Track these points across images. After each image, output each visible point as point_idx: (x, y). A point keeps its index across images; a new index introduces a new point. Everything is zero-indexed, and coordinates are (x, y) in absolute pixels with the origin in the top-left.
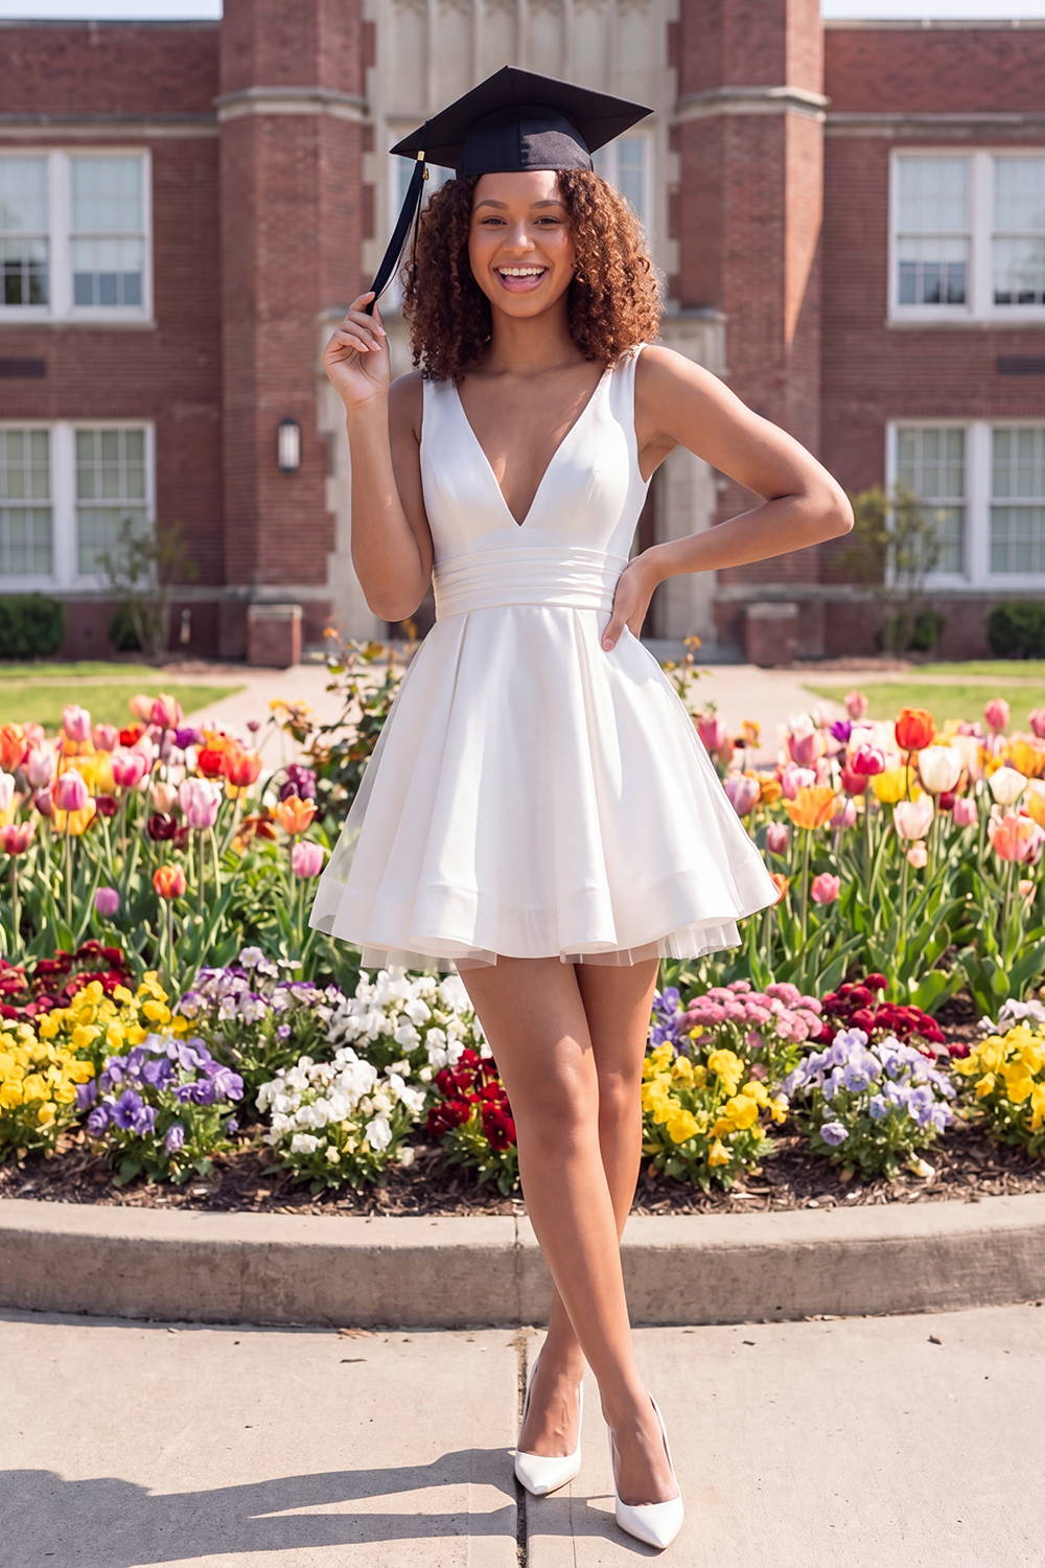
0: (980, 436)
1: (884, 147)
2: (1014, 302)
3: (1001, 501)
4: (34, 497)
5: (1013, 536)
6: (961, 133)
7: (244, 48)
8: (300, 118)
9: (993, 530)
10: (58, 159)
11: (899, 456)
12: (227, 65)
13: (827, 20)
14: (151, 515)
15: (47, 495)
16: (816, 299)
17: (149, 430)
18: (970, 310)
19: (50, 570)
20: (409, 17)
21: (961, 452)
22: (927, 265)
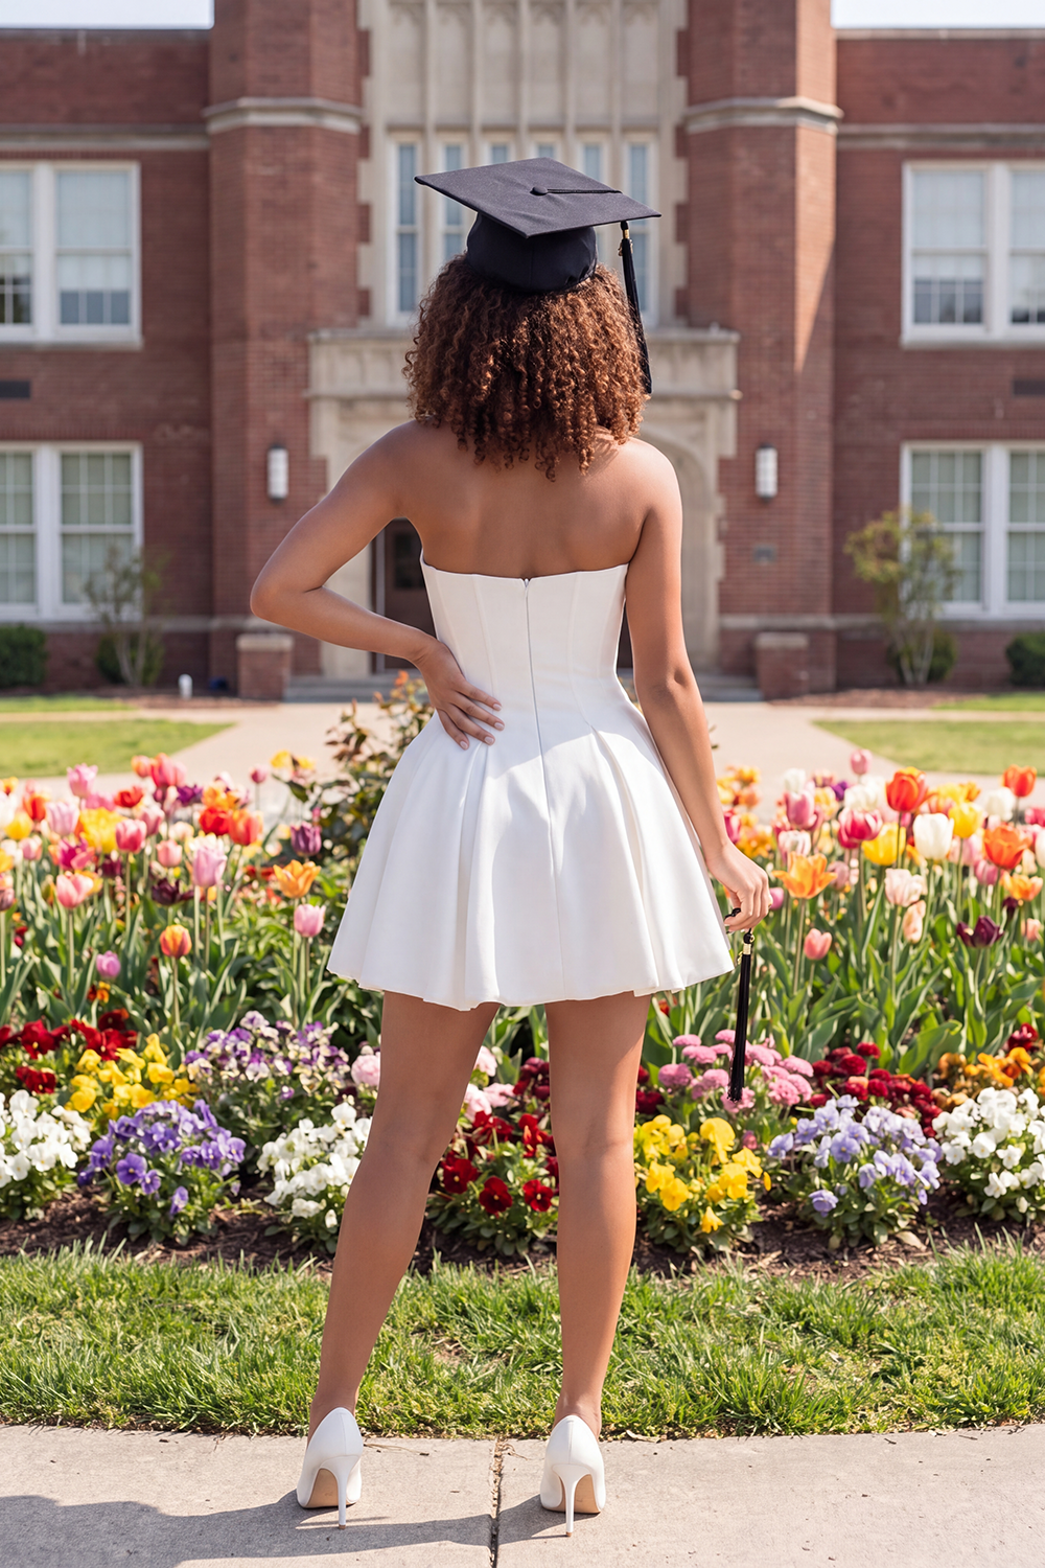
0: (997, 458)
1: (897, 159)
2: (1033, 321)
3: (1019, 526)
4: (16, 522)
5: (1031, 565)
6: (977, 146)
7: (235, 57)
8: (294, 130)
9: (1010, 558)
10: (44, 172)
11: (914, 481)
12: (219, 75)
13: (839, 30)
14: (138, 540)
15: (30, 520)
16: (829, 316)
17: (136, 453)
18: (988, 330)
19: (31, 598)
20: (406, 24)
21: (979, 476)
22: (943, 283)
